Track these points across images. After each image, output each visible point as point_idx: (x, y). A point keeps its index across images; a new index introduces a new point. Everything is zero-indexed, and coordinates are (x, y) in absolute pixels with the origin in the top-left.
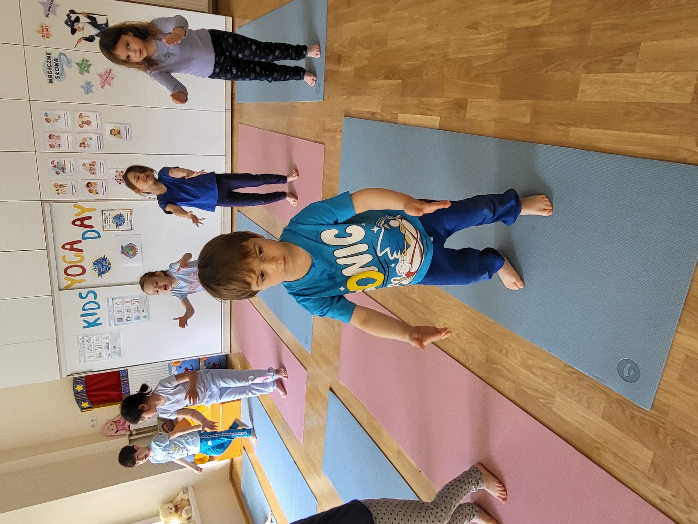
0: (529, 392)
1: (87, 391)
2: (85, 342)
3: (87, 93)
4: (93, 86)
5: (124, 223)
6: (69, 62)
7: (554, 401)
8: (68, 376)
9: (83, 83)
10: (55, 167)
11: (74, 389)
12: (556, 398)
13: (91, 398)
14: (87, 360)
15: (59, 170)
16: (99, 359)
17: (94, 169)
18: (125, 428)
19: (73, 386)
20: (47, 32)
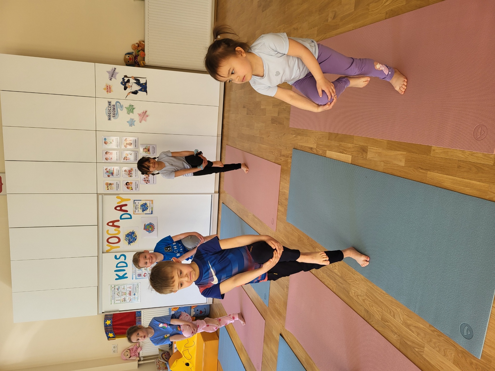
0: (409, 343)
1: (113, 325)
2: (116, 289)
3: (131, 125)
4: (135, 121)
5: (147, 209)
6: (122, 107)
7: (424, 350)
8: (102, 313)
9: (128, 120)
10: (107, 172)
11: (104, 323)
12: (425, 348)
13: (115, 331)
14: (116, 302)
15: (109, 174)
16: (124, 302)
17: (131, 174)
18: (136, 355)
19: (104, 321)
20: (110, 89)
